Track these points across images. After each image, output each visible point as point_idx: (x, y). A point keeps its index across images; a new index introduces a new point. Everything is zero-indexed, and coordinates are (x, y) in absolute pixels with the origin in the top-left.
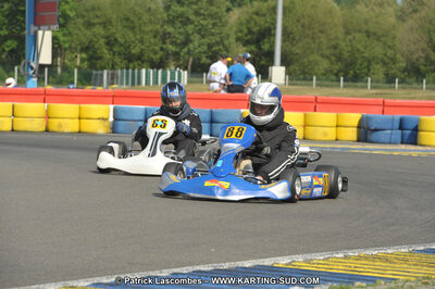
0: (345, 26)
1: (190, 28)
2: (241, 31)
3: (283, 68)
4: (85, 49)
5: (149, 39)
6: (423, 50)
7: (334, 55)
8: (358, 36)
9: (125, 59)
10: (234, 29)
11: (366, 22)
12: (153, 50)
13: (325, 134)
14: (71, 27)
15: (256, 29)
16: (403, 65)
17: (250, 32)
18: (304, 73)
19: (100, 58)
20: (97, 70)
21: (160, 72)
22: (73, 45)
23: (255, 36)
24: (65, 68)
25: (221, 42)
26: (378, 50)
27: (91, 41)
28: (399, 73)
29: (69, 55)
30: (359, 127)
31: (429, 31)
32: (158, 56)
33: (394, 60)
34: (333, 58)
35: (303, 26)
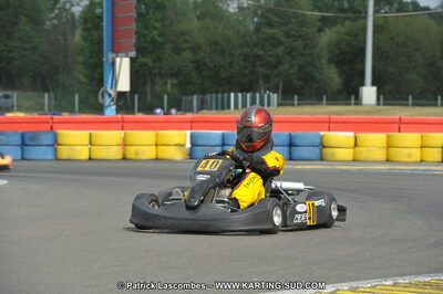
1: (280, 50)
2: (332, 52)
3: (375, 88)
4: (172, 76)
7: (432, 73)
9: (215, 83)
10: (326, 50)
12: (243, 73)
13: (409, 155)
15: (348, 50)
17: (342, 53)
18: (399, 92)
19: (190, 83)
20: (187, 95)
21: (249, 96)
22: (163, 72)
23: (347, 57)
24: (154, 95)
25: (312, 63)
27: (180, 67)
29: (159, 81)
30: (442, 148)
32: (248, 79)
34: (430, 77)
35: (397, 45)
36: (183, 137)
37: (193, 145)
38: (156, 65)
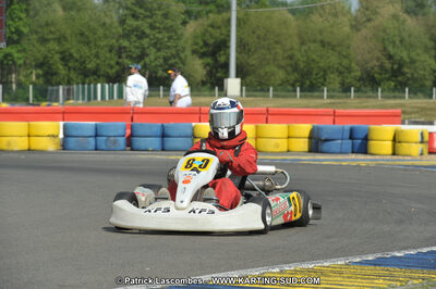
0: (300, 36)
1: (145, 42)
2: (197, 44)
3: (239, 80)
4: (40, 65)
5: (105, 54)
6: (378, 59)
7: (291, 65)
8: (313, 46)
9: (80, 74)
10: (190, 42)
11: (321, 32)
12: (109, 64)
13: (277, 145)
14: (25, 43)
15: (211, 41)
16: (358, 74)
17: (206, 44)
18: (260, 84)
19: (56, 74)
20: (52, 85)
21: (116, 86)
22: (28, 62)
23: (211, 49)
24: (19, 85)
25: (177, 55)
26: (334, 60)
27: (46, 57)
28: (354, 82)
29: (23, 72)
30: (310, 138)
31: (384, 40)
32: (114, 71)
33: (349, 69)
34: (289, 69)
35: (258, 37)
36: (57, 128)
37: (66, 135)
38: (20, 55)
